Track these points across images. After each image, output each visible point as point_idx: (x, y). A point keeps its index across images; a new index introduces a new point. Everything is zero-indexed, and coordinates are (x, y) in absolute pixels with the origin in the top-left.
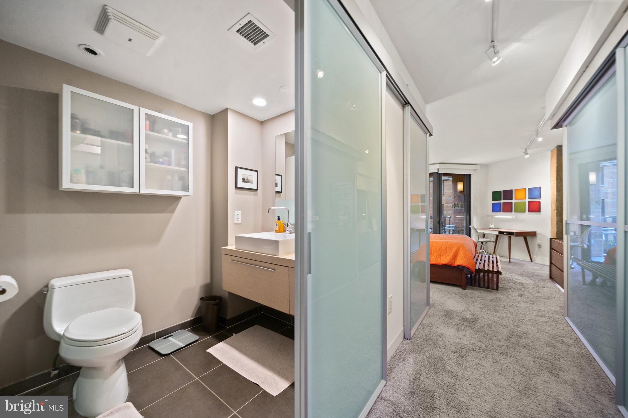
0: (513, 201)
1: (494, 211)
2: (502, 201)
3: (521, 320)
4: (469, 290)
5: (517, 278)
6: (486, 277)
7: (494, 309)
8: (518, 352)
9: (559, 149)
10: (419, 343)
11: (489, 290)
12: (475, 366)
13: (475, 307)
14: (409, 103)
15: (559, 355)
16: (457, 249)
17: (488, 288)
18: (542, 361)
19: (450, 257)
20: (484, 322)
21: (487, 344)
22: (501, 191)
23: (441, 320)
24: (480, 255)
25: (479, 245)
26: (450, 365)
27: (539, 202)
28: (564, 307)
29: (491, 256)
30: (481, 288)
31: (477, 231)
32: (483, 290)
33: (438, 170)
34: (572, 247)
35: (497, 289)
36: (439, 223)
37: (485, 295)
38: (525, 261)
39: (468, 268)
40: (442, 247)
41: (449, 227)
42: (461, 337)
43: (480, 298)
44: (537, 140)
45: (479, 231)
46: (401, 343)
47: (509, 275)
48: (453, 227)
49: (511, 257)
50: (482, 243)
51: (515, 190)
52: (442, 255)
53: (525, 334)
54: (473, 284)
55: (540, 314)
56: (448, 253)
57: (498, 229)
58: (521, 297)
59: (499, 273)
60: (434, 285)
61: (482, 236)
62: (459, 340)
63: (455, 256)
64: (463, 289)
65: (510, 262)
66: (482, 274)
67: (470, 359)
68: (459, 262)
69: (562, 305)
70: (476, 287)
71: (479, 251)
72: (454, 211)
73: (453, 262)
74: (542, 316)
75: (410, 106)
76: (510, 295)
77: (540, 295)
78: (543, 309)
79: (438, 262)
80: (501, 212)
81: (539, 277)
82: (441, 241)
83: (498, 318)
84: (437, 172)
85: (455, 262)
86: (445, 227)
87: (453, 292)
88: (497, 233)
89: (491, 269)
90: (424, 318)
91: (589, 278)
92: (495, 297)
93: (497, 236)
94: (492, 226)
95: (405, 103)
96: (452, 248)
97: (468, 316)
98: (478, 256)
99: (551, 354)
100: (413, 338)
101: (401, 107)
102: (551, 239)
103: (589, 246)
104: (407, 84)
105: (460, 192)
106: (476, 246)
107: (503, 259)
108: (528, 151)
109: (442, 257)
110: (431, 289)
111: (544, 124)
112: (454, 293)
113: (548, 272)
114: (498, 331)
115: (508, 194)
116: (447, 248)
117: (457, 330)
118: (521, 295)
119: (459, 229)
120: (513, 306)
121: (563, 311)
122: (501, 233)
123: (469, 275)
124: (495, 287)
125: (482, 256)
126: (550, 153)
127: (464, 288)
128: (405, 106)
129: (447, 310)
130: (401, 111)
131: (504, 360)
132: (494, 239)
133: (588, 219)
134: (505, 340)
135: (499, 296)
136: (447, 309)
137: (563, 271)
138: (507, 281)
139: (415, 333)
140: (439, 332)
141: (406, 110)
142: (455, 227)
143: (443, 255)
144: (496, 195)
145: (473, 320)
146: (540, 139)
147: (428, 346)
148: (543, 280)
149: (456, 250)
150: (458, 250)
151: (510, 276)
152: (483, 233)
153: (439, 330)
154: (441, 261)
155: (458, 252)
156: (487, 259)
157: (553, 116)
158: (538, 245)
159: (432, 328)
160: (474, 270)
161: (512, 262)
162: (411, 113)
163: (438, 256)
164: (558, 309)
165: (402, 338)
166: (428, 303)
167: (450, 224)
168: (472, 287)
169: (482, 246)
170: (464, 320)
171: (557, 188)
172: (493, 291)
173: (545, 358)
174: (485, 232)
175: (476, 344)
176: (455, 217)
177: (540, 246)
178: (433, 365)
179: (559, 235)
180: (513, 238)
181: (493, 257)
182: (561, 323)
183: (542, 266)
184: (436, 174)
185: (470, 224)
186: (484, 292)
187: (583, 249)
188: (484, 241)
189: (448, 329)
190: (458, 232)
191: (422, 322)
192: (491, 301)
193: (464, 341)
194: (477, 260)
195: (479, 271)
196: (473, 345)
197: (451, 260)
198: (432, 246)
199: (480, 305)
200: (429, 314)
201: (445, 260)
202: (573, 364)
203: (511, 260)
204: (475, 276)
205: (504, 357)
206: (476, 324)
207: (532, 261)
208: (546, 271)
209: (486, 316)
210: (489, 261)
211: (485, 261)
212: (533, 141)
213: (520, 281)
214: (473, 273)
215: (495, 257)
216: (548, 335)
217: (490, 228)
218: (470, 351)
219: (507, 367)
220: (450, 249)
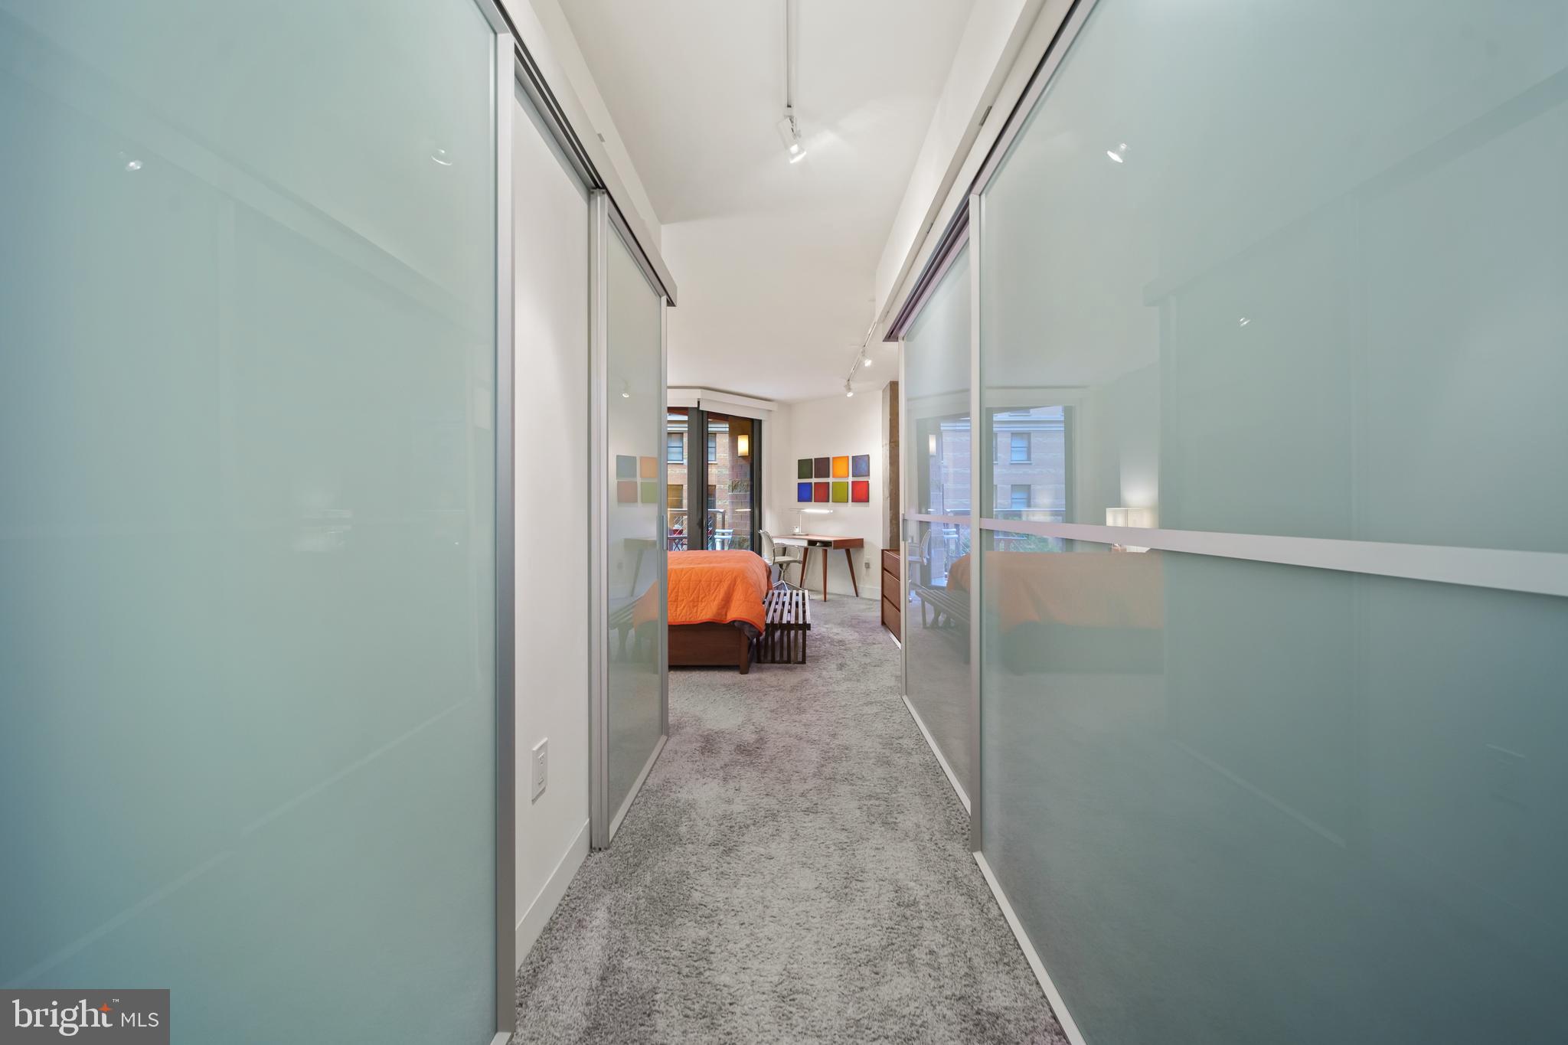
0: (830, 480)
1: (801, 499)
2: (814, 480)
3: (840, 721)
4: (755, 672)
5: (835, 631)
6: (785, 639)
7: (798, 708)
8: (834, 795)
9: (894, 386)
10: (630, 852)
11: (790, 665)
12: (756, 866)
13: (763, 710)
14: (604, 187)
15: (896, 779)
16: (730, 584)
17: (789, 662)
18: (871, 802)
19: (716, 602)
20: (778, 744)
21: (781, 797)
22: (811, 460)
23: (690, 765)
24: (776, 592)
25: (775, 570)
26: (699, 888)
27: (867, 483)
28: (901, 676)
29: (795, 592)
30: (776, 665)
31: (772, 542)
32: (780, 668)
33: (699, 402)
34: (911, 563)
35: (803, 662)
36: (701, 524)
37: (782, 678)
38: (848, 596)
39: (751, 625)
40: (700, 581)
41: (723, 534)
42: (731, 798)
43: (772, 687)
44: (864, 364)
45: (775, 541)
46: (581, 867)
47: (823, 627)
48: (729, 534)
49: (827, 591)
50: (781, 566)
51: (833, 458)
52: (700, 598)
53: (847, 749)
54: (762, 658)
55: (869, 699)
56: (713, 593)
57: (807, 535)
58: (841, 669)
59: (806, 627)
60: (682, 675)
61: (781, 552)
62: (724, 806)
63: (727, 601)
64: (742, 673)
65: (825, 601)
66: (778, 634)
67: (745, 849)
68: (735, 613)
69: (899, 673)
70: (767, 663)
71: (775, 585)
72: (732, 497)
73: (724, 613)
74: (871, 703)
75: (606, 195)
76: (824, 669)
77: (868, 661)
78: (873, 687)
79: (692, 619)
80: (811, 501)
81: (867, 625)
82: (700, 566)
83: (803, 727)
84: (696, 406)
85: (726, 615)
86: (715, 533)
87: (721, 685)
88: (805, 544)
89: (793, 622)
90: (651, 770)
91: (930, 617)
92: (799, 679)
93: (806, 550)
94: (797, 531)
95: (595, 185)
96: (721, 582)
97: (749, 737)
98: (773, 594)
99: (884, 782)
100: (616, 839)
101: (585, 196)
102: (883, 551)
103: (929, 561)
104: (598, 133)
105: (743, 457)
106: (769, 573)
107: (815, 597)
108: (853, 385)
109: (701, 606)
110: (671, 687)
111: (874, 333)
112: (724, 685)
113: (879, 614)
114: (802, 757)
115: (822, 466)
116: (712, 583)
117: (725, 779)
118: (841, 667)
119: (740, 538)
120: (827, 694)
121: (899, 685)
122: (812, 543)
123: (755, 640)
124: (800, 659)
125: (779, 594)
126: (881, 392)
127: (744, 671)
128: (593, 193)
129: (706, 733)
130: (585, 205)
131: (810, 825)
132: (800, 557)
133: (928, 513)
134: (814, 775)
135: (807, 675)
136: (708, 730)
137: (899, 611)
138: (820, 640)
139: (622, 823)
140: (683, 801)
141: (597, 201)
142: (734, 534)
143: (702, 598)
144: (805, 467)
145: (757, 746)
146: (868, 363)
147: (651, 851)
148: (873, 630)
149: (729, 587)
150: (732, 586)
151: (824, 630)
152: (784, 544)
153: (683, 795)
154: (699, 613)
155: (733, 591)
156: (787, 599)
157: (886, 316)
158: (866, 564)
159: (667, 793)
160: (764, 628)
161: (829, 601)
162: (609, 215)
163: (691, 604)
164: (892, 683)
165: (585, 850)
166: (665, 728)
167: (723, 528)
168: (759, 665)
169: (781, 572)
170: (742, 749)
171: (890, 457)
172: (795, 668)
173: (877, 794)
174: (787, 542)
175: (762, 805)
176: (733, 512)
177: (868, 566)
178: (660, 905)
179: (894, 545)
180: (830, 550)
181: (797, 595)
182: (897, 710)
183: (871, 602)
184: (695, 412)
185: (760, 528)
186: (780, 673)
187: (922, 566)
188: (784, 562)
189: (705, 784)
190: (739, 545)
191: (644, 783)
192: (793, 689)
193: (738, 807)
194: (770, 603)
195: (772, 627)
196: (754, 809)
197: (719, 609)
198: (680, 581)
199: (772, 706)
200: (664, 756)
201: (706, 612)
202: (916, 790)
203: (827, 596)
204: (766, 639)
205: (812, 816)
206: (763, 753)
207: (857, 596)
208: (876, 613)
209: (781, 728)
210: (790, 604)
211: (784, 603)
212: (859, 365)
213: (839, 637)
214: (761, 634)
215: (800, 592)
216: (881, 740)
217: (794, 535)
218: (747, 826)
219: (816, 840)
220: (718, 586)
